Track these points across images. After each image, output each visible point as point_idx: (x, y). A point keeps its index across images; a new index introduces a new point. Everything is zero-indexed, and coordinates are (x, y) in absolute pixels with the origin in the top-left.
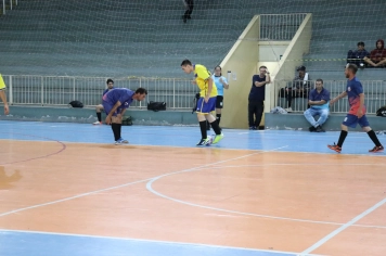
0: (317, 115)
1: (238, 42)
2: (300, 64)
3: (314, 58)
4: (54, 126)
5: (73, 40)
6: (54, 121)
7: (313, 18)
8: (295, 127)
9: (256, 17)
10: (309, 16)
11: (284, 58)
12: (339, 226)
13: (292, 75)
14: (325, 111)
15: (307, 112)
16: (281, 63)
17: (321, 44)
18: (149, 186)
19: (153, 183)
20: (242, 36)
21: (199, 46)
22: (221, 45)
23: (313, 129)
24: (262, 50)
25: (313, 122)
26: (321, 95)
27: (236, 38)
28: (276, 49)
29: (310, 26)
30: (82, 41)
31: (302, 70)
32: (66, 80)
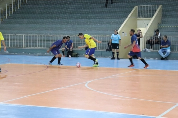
0: (165, 52)
1: (128, 19)
2: (157, 29)
3: (164, 26)
4: (43, 58)
5: (52, 18)
6: (43, 55)
7: (163, 7)
8: (154, 58)
9: (136, 7)
10: (161, 6)
11: (149, 26)
12: (176, 105)
13: (153, 34)
14: (169, 51)
15: (160, 51)
16: (148, 28)
17: (167, 19)
18: (86, 85)
19: (89, 84)
20: (129, 16)
21: (109, 21)
22: (120, 20)
23: (163, 59)
24: (139, 23)
25: (163, 56)
26: (167, 43)
27: (127, 17)
28: (145, 22)
29: (162, 11)
30: (56, 19)
31: (157, 31)
32: (49, 37)
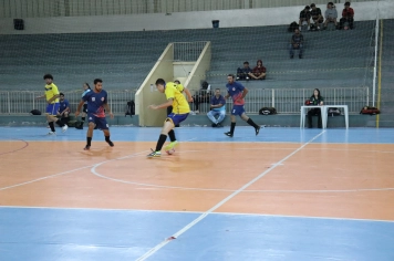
0: (217, 115)
1: (158, 63)
2: (204, 79)
3: (213, 73)
4: (18, 129)
5: (31, 64)
6: (18, 125)
7: (212, 44)
8: (202, 124)
9: (170, 45)
10: (208, 43)
11: (192, 74)
13: (198, 87)
14: (223, 112)
15: (210, 114)
16: (190, 78)
17: (218, 63)
18: (93, 170)
19: (98, 168)
20: (160, 58)
21: (129, 66)
22: (145, 65)
23: (214, 126)
24: (175, 68)
25: (214, 120)
26: (219, 100)
27: (156, 60)
28: (186, 68)
29: (210, 54)
30: (38, 64)
32: (27, 94)
